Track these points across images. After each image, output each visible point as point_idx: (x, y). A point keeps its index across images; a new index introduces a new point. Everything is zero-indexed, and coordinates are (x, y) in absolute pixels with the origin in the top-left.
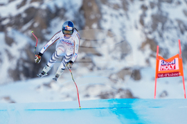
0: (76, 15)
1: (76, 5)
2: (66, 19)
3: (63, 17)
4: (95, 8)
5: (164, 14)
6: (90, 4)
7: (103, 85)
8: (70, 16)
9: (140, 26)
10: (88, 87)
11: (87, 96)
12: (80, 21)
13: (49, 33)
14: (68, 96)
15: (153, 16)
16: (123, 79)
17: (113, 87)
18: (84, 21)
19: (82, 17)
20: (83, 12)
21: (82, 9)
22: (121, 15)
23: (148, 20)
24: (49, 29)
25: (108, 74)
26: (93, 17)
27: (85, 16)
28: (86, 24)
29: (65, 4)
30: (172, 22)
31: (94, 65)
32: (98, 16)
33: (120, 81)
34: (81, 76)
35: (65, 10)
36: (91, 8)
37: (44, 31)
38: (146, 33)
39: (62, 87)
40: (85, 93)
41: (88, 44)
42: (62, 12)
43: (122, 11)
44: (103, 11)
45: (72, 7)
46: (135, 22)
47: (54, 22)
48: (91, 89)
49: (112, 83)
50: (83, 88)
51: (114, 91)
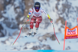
0: (20, 3)
2: (15, 5)
3: (13, 4)
5: (69, 4)
7: (34, 42)
8: (17, 3)
9: (56, 10)
10: (26, 44)
11: (26, 48)
12: (22, 6)
13: (5, 13)
14: (15, 48)
15: (63, 5)
16: (46, 40)
17: (40, 44)
18: (24, 7)
19: (23, 4)
20: (24, 1)
22: (45, 4)
23: (60, 7)
24: (5, 11)
25: (38, 37)
26: (30, 4)
27: (25, 4)
28: (26, 9)
30: (73, 8)
33: (44, 41)
34: (23, 37)
37: (2, 12)
38: (59, 14)
40: (25, 47)
42: (12, 1)
43: (46, 2)
46: (53, 8)
48: (28, 45)
49: (40, 42)
50: (23, 44)
51: (41, 46)
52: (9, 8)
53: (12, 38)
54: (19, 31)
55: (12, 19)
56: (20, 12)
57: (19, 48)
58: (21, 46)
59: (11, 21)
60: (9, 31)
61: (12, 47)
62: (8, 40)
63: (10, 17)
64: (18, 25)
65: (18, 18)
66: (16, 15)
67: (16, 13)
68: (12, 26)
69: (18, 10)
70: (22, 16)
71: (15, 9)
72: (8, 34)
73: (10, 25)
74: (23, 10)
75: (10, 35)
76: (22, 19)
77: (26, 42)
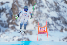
0: (10, 11)
1: (10, 7)
2: (6, 12)
3: (5, 12)
4: (16, 9)
6: (15, 7)
7: (19, 36)
8: (7, 11)
10: (14, 37)
11: (13, 40)
12: (11, 13)
14: (6, 40)
15: (37, 12)
16: (26, 34)
17: (23, 37)
18: (12, 13)
19: (12, 12)
20: (12, 10)
21: (12, 9)
23: (35, 13)
26: (15, 12)
27: (13, 11)
29: (6, 7)
30: (43, 14)
31: (16, 29)
32: (18, 11)
33: (25, 35)
34: (11, 33)
35: (6, 9)
36: (15, 9)
38: (34, 18)
39: (4, 37)
41: (14, 22)
42: (5, 10)
44: (19, 10)
45: (8, 8)
47: (2, 13)
48: (15, 38)
49: (22, 36)
50: (12, 37)
51: (23, 38)
52: (2, 15)
53: (4, 33)
54: (9, 29)
55: (5, 21)
56: (10, 17)
57: (9, 40)
58: (10, 39)
59: (4, 22)
60: (3, 29)
61: (5, 39)
62: (2, 35)
63: (3, 20)
64: (9, 25)
65: (8, 21)
66: (7, 19)
67: (7, 17)
68: (4, 26)
69: (9, 16)
70: (11, 19)
71: (7, 15)
72: (2, 31)
73: (3, 25)
74: (12, 16)
75: (3, 32)
76: (11, 21)
77: (13, 36)
